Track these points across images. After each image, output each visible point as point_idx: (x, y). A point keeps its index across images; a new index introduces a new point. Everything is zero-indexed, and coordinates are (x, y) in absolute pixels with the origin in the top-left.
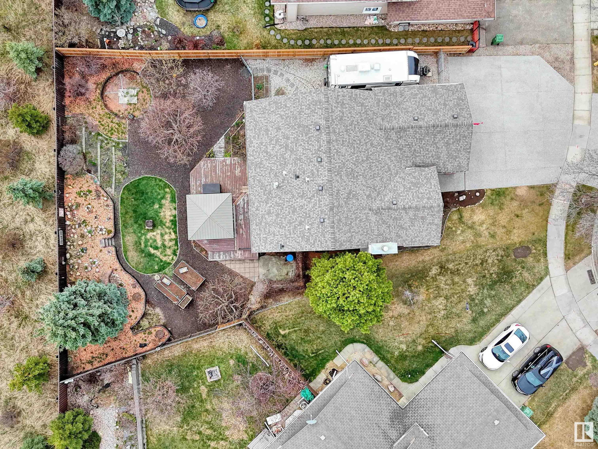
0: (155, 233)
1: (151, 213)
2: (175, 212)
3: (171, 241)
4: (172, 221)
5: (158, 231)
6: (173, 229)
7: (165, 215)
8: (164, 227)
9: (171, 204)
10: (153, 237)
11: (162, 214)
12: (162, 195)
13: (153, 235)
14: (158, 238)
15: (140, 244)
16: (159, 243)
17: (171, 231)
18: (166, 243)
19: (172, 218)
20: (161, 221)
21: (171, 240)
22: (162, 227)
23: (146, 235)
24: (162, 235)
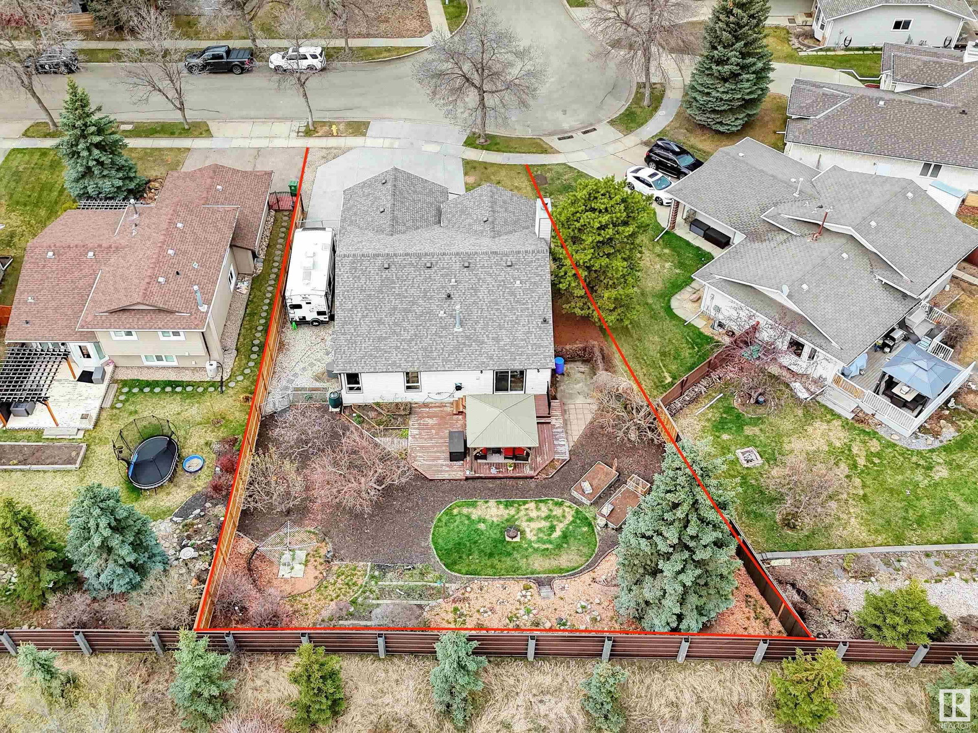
0: (528, 530)
1: (495, 534)
2: (492, 503)
3: (540, 509)
4: (506, 506)
5: (524, 525)
6: (520, 505)
7: (498, 516)
8: (516, 517)
9: (479, 508)
10: (534, 532)
11: (495, 519)
12: (464, 518)
13: (531, 531)
14: (535, 525)
15: (547, 549)
16: (544, 524)
17: (522, 507)
18: (543, 515)
19: (502, 506)
20: (507, 520)
21: (538, 509)
22: (516, 520)
23: (531, 542)
24: (530, 520)
